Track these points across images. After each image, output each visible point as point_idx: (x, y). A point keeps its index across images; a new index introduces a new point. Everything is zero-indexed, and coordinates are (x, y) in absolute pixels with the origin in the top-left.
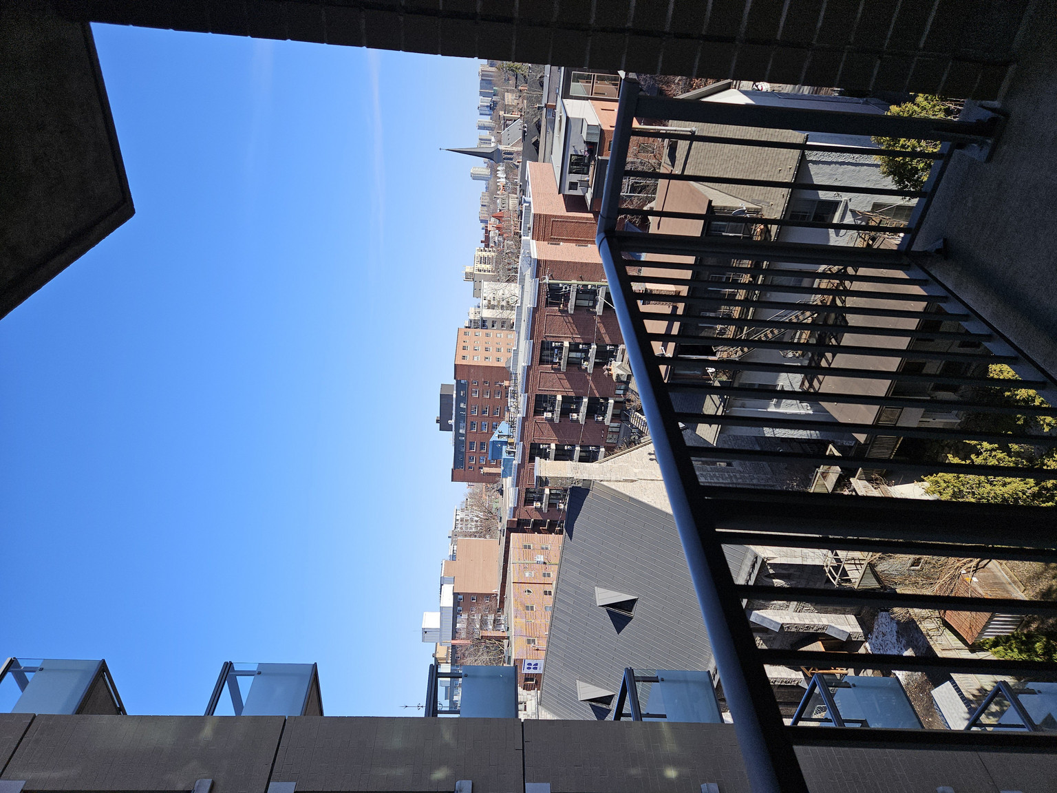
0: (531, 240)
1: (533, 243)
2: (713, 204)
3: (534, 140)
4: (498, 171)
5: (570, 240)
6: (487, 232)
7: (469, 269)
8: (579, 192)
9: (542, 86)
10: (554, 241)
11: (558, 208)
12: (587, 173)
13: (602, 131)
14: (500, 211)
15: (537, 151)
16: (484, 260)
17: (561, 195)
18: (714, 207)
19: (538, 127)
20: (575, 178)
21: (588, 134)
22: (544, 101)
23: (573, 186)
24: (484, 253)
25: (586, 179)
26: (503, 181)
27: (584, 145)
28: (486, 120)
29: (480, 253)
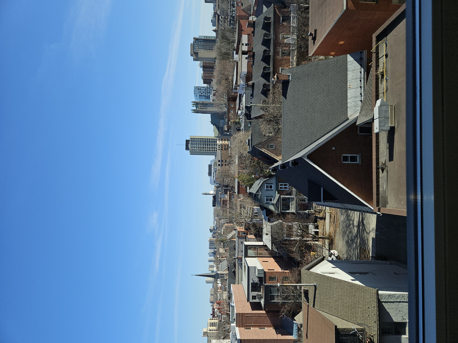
0: (236, 327)
1: (237, 329)
2: (338, 327)
3: (233, 270)
4: (218, 280)
5: (256, 325)
6: (213, 309)
7: (205, 330)
8: (257, 300)
9: (235, 249)
10: (248, 327)
11: (248, 309)
12: (260, 291)
13: (265, 272)
14: (219, 300)
15: (235, 275)
16: (212, 325)
17: (249, 302)
18: (338, 329)
19: (235, 266)
20: (255, 293)
21: (258, 273)
22: (236, 256)
23: (254, 297)
24: (212, 321)
25: (260, 294)
26: (220, 285)
27: (257, 278)
28: (212, 258)
29: (210, 321)
